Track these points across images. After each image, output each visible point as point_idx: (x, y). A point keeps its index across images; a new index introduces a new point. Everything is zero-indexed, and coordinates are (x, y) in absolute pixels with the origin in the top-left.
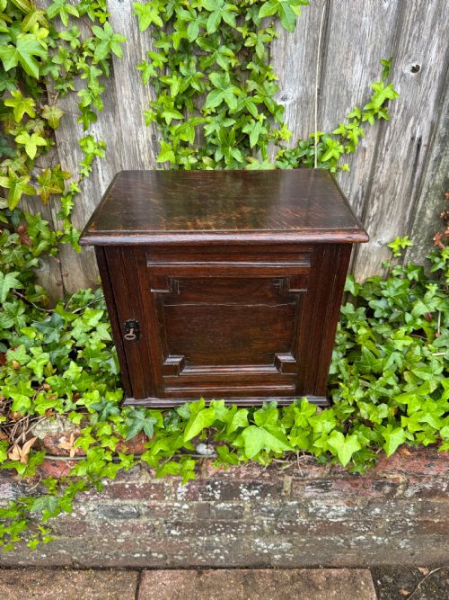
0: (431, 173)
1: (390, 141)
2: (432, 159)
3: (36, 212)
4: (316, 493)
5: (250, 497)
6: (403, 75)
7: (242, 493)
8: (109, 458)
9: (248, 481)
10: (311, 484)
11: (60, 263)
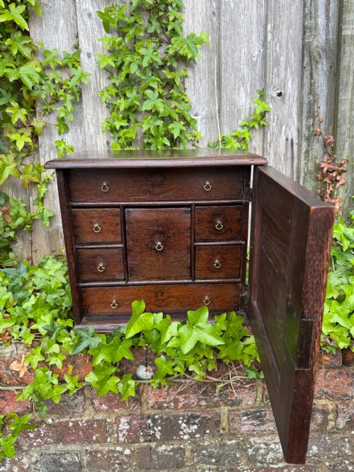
0: (304, 162)
1: (271, 141)
2: (303, 152)
3: (17, 197)
4: (253, 427)
5: (189, 434)
6: (272, 98)
7: (181, 430)
8: (55, 381)
9: (186, 413)
10: (246, 414)
11: (31, 240)
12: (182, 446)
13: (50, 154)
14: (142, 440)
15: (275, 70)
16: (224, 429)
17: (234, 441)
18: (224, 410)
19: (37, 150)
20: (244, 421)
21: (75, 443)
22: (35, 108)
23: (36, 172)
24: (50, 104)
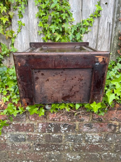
0: (114, 32)
1: (102, 23)
2: (114, 28)
4: (88, 130)
5: (64, 131)
6: (103, 5)
7: (61, 129)
8: (15, 109)
9: (63, 123)
10: (86, 125)
11: (10, 60)
12: (61, 135)
13: (16, 27)
14: (47, 132)
16: (77, 130)
17: (80, 134)
18: (77, 123)
19: (11, 25)
20: (85, 127)
21: (23, 131)
22: (10, 8)
23: (11, 34)
24: (16, 6)
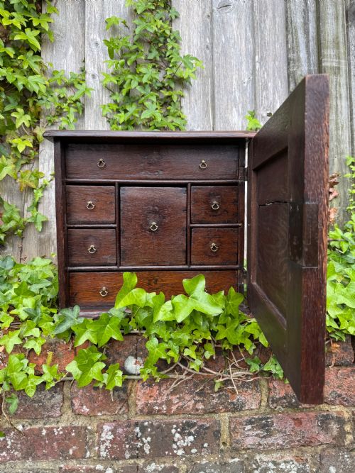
3: (12, 202)
4: (259, 439)
5: (184, 448)
6: (263, 117)
7: (175, 443)
8: (31, 372)
9: (181, 420)
10: (250, 422)
11: (22, 247)
12: (175, 465)
13: (49, 162)
14: (127, 456)
15: (264, 93)
16: (224, 443)
17: (237, 460)
18: (224, 417)
19: (37, 158)
20: (248, 430)
21: (47, 459)
23: (33, 178)
24: (54, 116)
